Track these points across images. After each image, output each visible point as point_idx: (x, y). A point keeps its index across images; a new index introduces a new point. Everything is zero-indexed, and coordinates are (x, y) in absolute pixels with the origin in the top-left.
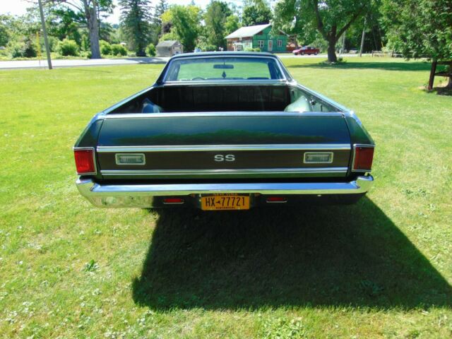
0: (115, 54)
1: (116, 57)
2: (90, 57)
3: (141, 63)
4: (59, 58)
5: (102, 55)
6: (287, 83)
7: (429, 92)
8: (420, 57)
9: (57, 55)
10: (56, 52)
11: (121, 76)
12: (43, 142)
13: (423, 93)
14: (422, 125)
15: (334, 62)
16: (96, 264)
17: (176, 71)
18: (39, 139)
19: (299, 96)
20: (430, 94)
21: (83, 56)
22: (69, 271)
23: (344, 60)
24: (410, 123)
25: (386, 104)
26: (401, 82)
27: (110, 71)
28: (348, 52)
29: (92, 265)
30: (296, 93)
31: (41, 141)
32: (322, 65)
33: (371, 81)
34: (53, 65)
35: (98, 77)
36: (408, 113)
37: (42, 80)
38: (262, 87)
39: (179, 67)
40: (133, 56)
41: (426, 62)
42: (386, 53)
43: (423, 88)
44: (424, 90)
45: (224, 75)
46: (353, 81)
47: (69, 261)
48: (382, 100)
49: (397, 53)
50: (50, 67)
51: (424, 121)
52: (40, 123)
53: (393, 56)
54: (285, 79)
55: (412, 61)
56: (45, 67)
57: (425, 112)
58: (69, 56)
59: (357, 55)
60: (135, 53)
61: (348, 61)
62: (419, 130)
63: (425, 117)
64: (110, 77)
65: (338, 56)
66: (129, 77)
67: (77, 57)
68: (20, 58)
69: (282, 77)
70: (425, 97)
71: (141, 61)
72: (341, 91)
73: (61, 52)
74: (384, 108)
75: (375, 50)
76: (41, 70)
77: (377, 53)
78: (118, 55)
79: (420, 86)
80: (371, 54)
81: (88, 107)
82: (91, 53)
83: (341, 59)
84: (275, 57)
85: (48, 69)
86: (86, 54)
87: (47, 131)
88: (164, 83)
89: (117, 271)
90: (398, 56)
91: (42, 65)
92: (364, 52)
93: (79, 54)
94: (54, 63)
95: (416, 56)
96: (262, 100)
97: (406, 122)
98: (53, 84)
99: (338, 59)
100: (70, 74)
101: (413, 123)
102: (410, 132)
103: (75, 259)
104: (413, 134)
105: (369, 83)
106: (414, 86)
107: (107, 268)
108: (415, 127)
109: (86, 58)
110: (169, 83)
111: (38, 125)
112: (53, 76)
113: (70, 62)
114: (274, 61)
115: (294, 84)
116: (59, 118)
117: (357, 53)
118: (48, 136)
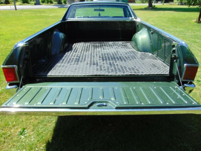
0: (48, 3)
1: (48, 4)
2: (35, 4)
3: (59, 8)
4: (21, 5)
5: (41, 3)
6: (134, 20)
7: (198, 23)
8: (195, 5)
9: (20, 3)
10: (19, 1)
11: (50, 14)
12: (6, 50)
13: (196, 23)
14: (198, 41)
15: (151, 8)
16: (26, 130)
17: (74, 12)
18: (5, 48)
19: (141, 28)
20: (199, 24)
21: (32, 4)
22: (9, 136)
23: (156, 7)
24: (192, 39)
25: (178, 29)
26: (184, 18)
27: (44, 11)
28: (157, 2)
29: (23, 131)
30: (140, 26)
31: (6, 49)
32: (146, 9)
33: (169, 17)
34: (17, 8)
35: (38, 15)
36: (190, 34)
37: (11, 16)
38: (120, 22)
39: (75, 10)
40: (56, 4)
41: (198, 8)
42: (176, 3)
43: (195, 21)
44: (196, 22)
45: (99, 15)
46: (161, 17)
47: (10, 128)
48: (176, 27)
49: (181, 3)
50: (16, 9)
51: (198, 39)
52: (7, 38)
53: (179, 5)
54: (133, 17)
55: (191, 7)
56: (13, 9)
57: (198, 34)
58: (25, 4)
59: (161, 4)
60: (57, 3)
61: (158, 7)
62: (197, 44)
63: (199, 36)
64: (44, 14)
65: (153, 4)
66: (54, 14)
67: (29, 4)
68: (2, 5)
69: (131, 16)
70: (197, 25)
71: (59, 7)
72: (155, 23)
73: (22, 2)
74: (177, 31)
75: (170, 2)
76: (11, 10)
77: (171, 3)
78: (49, 3)
79: (194, 20)
80: (168, 4)
81: (32, 30)
82: (35, 2)
83: (154, 6)
84: (128, 5)
85: (15, 10)
86: (33, 2)
87: (10, 43)
88: (66, 20)
89: (38, 135)
90: (181, 5)
91: (12, 8)
92: (165, 2)
93: (30, 2)
94: (18, 7)
95: (194, 5)
96: (120, 29)
97: (190, 39)
98: (16, 18)
99: (153, 6)
100: (25, 13)
101: (193, 39)
102: (193, 44)
103: (14, 126)
104: (194, 46)
105: (169, 18)
106: (191, 20)
107: (32, 133)
108: (194, 42)
109: (33, 4)
110: (70, 19)
111: (6, 40)
112: (17, 14)
113: (26, 6)
114: (127, 7)
115: (138, 20)
116: (17, 36)
117: (161, 3)
118: (10, 46)
